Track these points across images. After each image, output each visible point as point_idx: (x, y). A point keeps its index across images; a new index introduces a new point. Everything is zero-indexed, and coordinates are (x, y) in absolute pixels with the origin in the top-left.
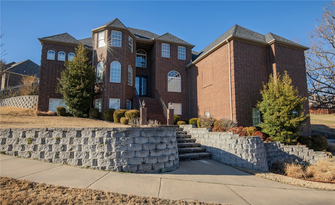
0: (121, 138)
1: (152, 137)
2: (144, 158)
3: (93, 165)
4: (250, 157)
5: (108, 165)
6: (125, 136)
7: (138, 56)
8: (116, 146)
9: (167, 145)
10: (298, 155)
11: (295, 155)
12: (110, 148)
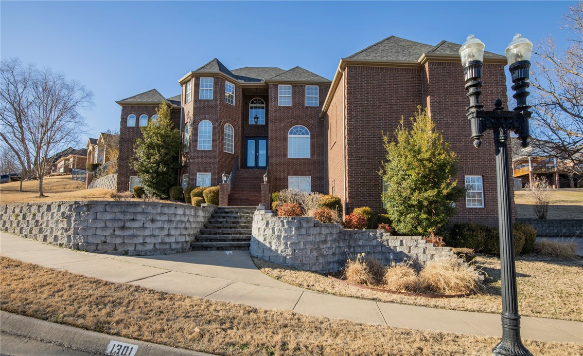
0: (81, 213)
1: (119, 212)
2: (106, 236)
3: (54, 241)
4: (282, 247)
5: (65, 241)
6: (86, 210)
7: (252, 108)
8: (75, 221)
9: (143, 224)
10: (409, 252)
11: (404, 252)
12: (69, 223)
